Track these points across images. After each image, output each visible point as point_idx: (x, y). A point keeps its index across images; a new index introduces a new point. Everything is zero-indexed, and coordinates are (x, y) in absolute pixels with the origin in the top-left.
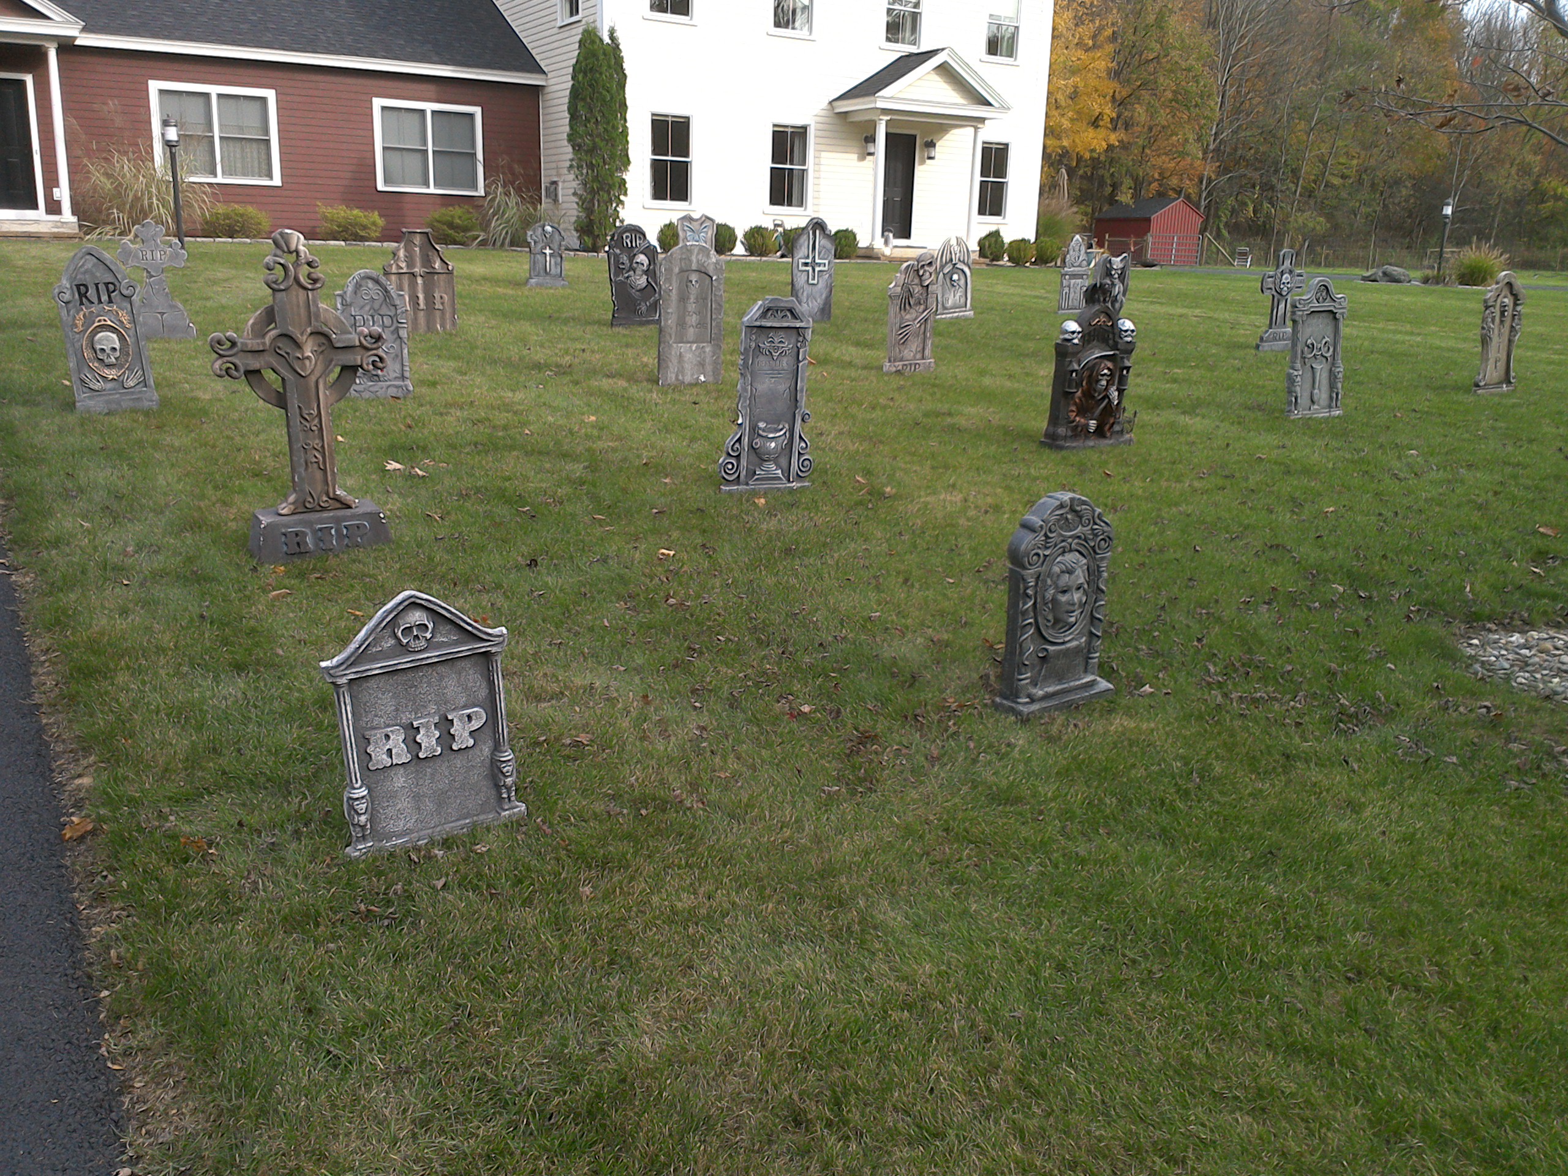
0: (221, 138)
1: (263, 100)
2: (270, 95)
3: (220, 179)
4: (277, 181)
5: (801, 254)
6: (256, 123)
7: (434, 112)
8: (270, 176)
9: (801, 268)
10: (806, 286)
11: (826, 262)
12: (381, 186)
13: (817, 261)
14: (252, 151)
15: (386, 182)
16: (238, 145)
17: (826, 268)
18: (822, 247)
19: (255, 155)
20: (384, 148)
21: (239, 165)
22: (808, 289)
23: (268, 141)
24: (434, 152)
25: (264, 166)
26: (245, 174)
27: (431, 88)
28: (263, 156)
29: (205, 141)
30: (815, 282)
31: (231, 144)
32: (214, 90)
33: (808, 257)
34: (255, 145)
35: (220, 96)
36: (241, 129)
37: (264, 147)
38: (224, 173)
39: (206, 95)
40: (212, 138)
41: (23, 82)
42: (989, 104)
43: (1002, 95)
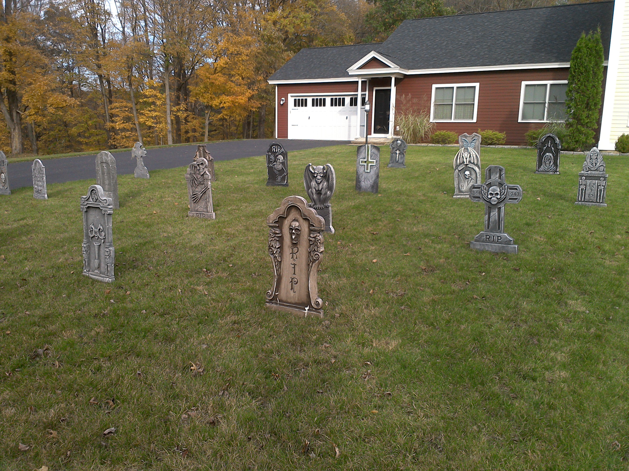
0: (456, 104)
1: (474, 87)
2: (477, 85)
3: (452, 121)
4: (475, 120)
5: (361, 157)
6: (471, 97)
7: (551, 85)
8: (473, 118)
9: (361, 164)
10: (364, 173)
11: (375, 161)
12: (520, 121)
13: (370, 160)
14: (467, 109)
15: (523, 118)
16: (462, 106)
17: (375, 164)
18: (373, 153)
19: (469, 110)
20: (524, 103)
21: (461, 114)
22: (365, 175)
23: (474, 104)
24: (549, 103)
25: (471, 115)
26: (464, 118)
27: (550, 74)
28: (471, 110)
29: (448, 108)
30: (369, 171)
31: (460, 106)
32: (455, 85)
33: (365, 158)
34: (469, 106)
35: (457, 88)
36: (465, 100)
37: (472, 106)
38: (455, 118)
39: (453, 88)
40: (452, 104)
41: (390, 90)
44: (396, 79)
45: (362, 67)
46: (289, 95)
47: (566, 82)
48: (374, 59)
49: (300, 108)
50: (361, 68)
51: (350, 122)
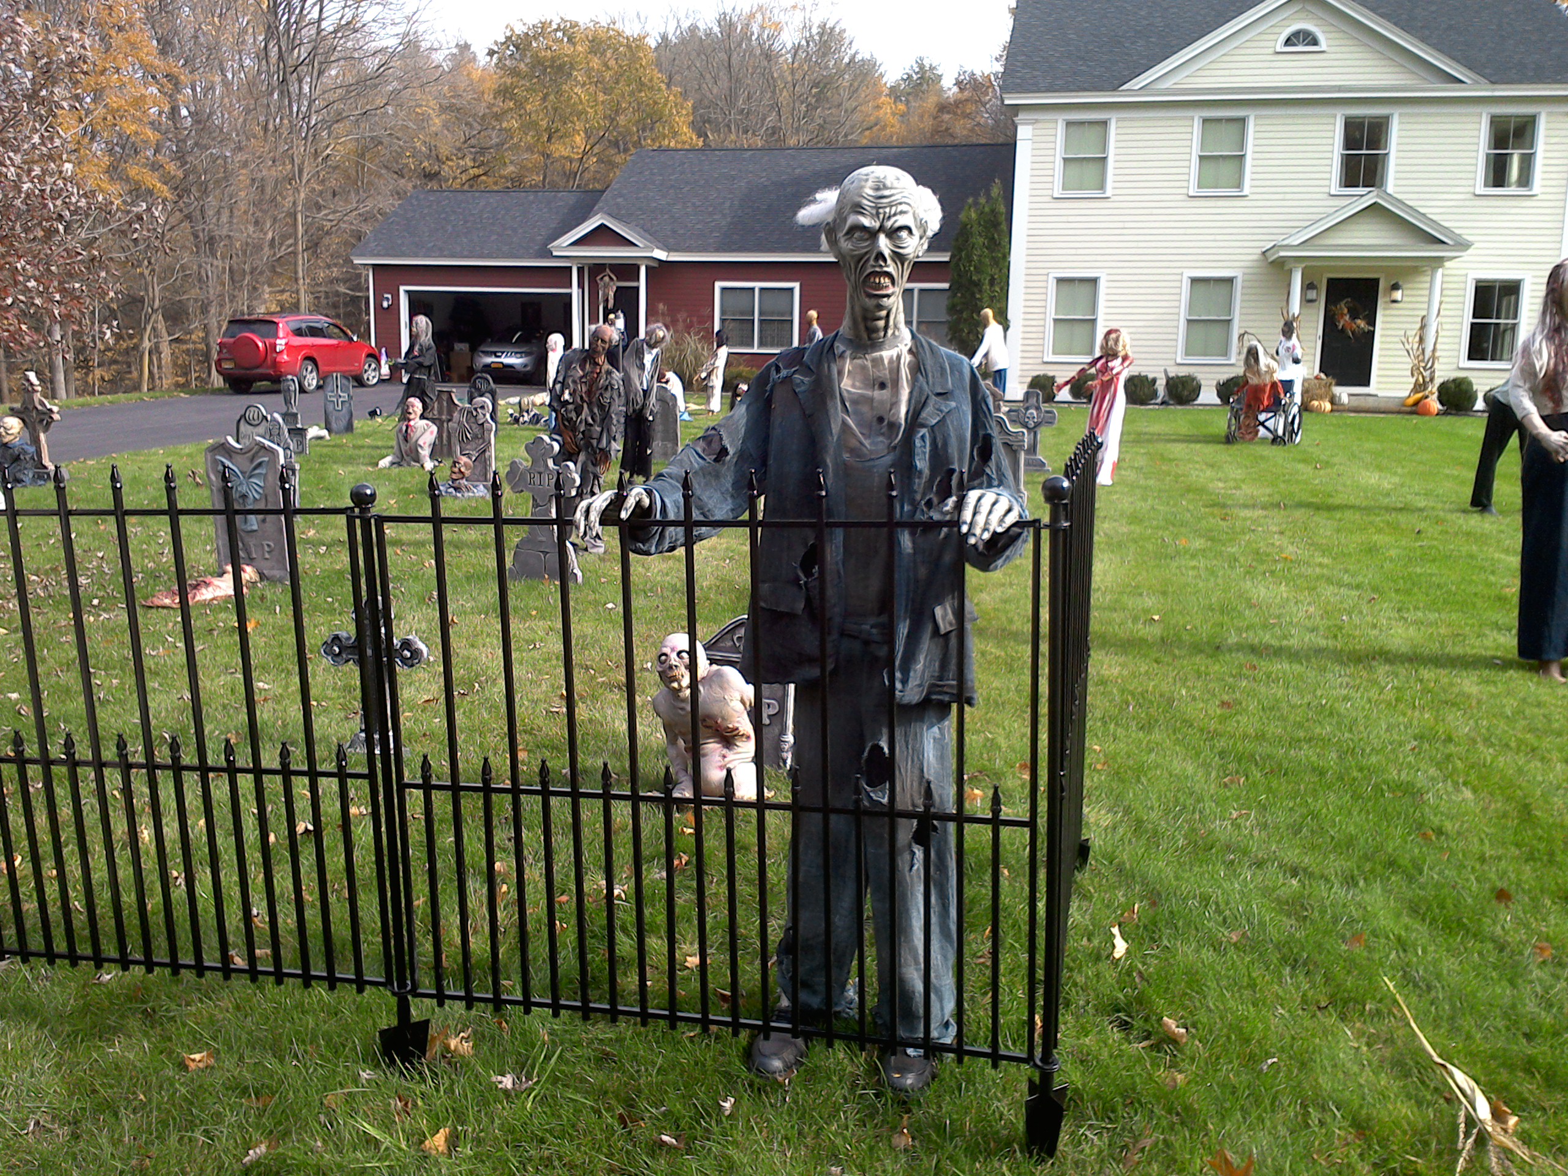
0: (761, 321)
1: (791, 290)
2: (796, 286)
3: (755, 350)
6: (785, 308)
14: (780, 329)
16: (771, 325)
19: (783, 331)
21: (770, 338)
23: (791, 322)
25: (787, 338)
26: (773, 345)
28: (787, 331)
29: (746, 326)
31: (768, 324)
32: (756, 285)
34: (784, 325)
35: (762, 289)
36: (775, 313)
37: (788, 325)
38: (762, 344)
39: (753, 289)
40: (753, 321)
41: (637, 289)
42: (1443, 242)
43: (1457, 231)
44: (647, 268)
45: (578, 243)
46: (401, 288)
47: (946, 286)
48: (602, 226)
50: (576, 243)
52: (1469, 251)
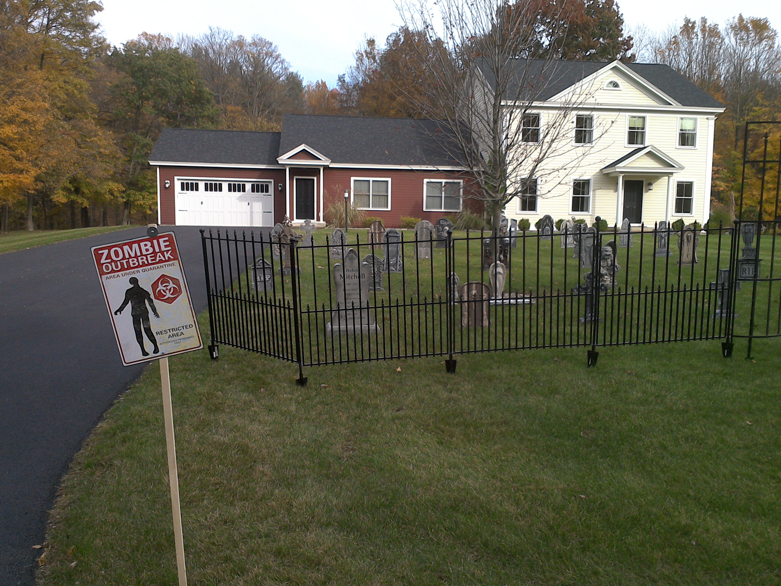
0: (372, 195)
1: (387, 182)
2: (389, 180)
3: (371, 209)
4: (389, 209)
6: (384, 189)
7: (445, 183)
8: (387, 207)
12: (424, 210)
14: (382, 199)
15: (427, 208)
16: (378, 197)
20: (427, 196)
21: (378, 203)
23: (387, 195)
24: (445, 197)
25: (386, 204)
26: (379, 207)
27: (444, 174)
28: (386, 201)
29: (366, 197)
31: (376, 197)
32: (371, 179)
34: (383, 197)
35: (373, 181)
36: (379, 192)
37: (386, 197)
38: (373, 207)
39: (369, 181)
40: (369, 195)
41: (312, 180)
42: (674, 167)
43: (680, 163)
44: (323, 169)
46: (176, 178)
48: (304, 150)
49: (190, 192)
50: (292, 158)
51: (251, 208)
52: (684, 170)
